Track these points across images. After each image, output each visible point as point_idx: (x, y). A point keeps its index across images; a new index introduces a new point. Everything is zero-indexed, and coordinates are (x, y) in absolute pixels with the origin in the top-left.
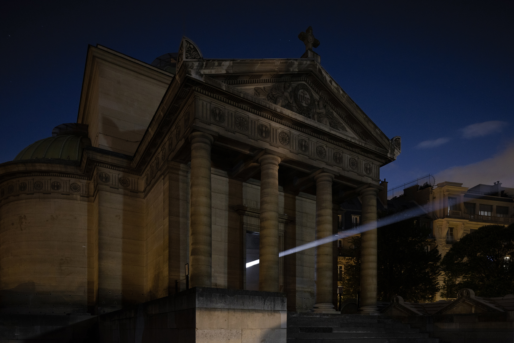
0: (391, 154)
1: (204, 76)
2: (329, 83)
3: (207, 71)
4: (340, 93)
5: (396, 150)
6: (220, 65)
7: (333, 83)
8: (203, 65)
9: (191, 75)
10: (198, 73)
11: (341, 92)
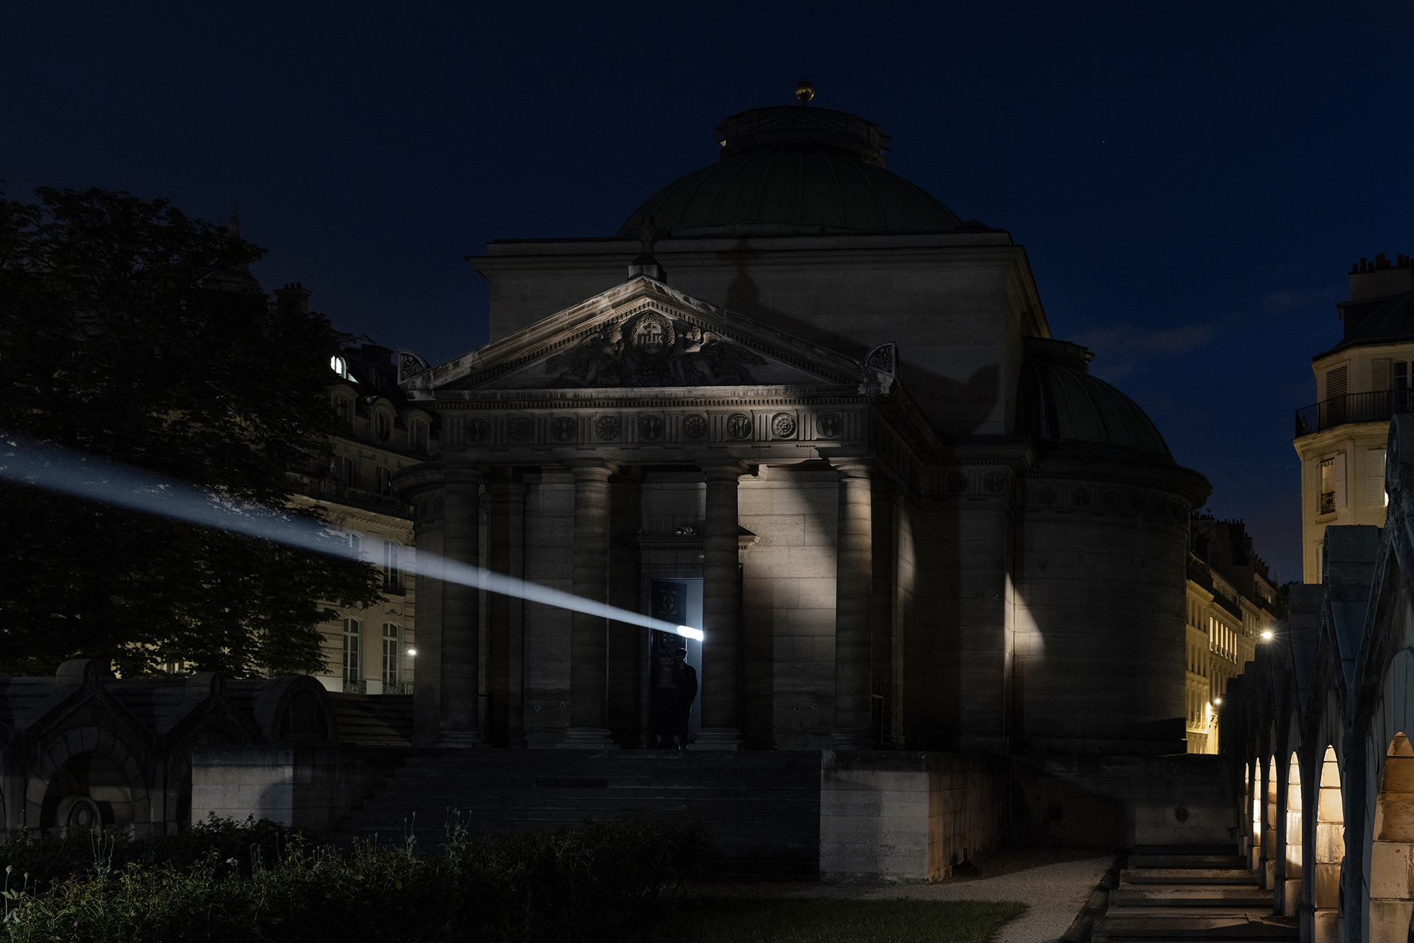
0: (867, 385)
1: (433, 392)
2: (684, 302)
3: (439, 382)
4: (711, 310)
5: (879, 375)
6: (456, 365)
7: (691, 300)
8: (429, 376)
9: (414, 398)
10: (425, 390)
11: (713, 309)
